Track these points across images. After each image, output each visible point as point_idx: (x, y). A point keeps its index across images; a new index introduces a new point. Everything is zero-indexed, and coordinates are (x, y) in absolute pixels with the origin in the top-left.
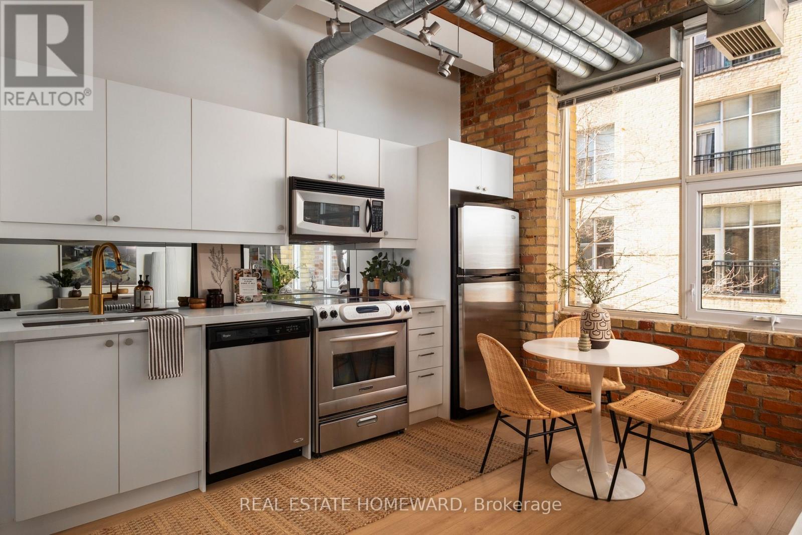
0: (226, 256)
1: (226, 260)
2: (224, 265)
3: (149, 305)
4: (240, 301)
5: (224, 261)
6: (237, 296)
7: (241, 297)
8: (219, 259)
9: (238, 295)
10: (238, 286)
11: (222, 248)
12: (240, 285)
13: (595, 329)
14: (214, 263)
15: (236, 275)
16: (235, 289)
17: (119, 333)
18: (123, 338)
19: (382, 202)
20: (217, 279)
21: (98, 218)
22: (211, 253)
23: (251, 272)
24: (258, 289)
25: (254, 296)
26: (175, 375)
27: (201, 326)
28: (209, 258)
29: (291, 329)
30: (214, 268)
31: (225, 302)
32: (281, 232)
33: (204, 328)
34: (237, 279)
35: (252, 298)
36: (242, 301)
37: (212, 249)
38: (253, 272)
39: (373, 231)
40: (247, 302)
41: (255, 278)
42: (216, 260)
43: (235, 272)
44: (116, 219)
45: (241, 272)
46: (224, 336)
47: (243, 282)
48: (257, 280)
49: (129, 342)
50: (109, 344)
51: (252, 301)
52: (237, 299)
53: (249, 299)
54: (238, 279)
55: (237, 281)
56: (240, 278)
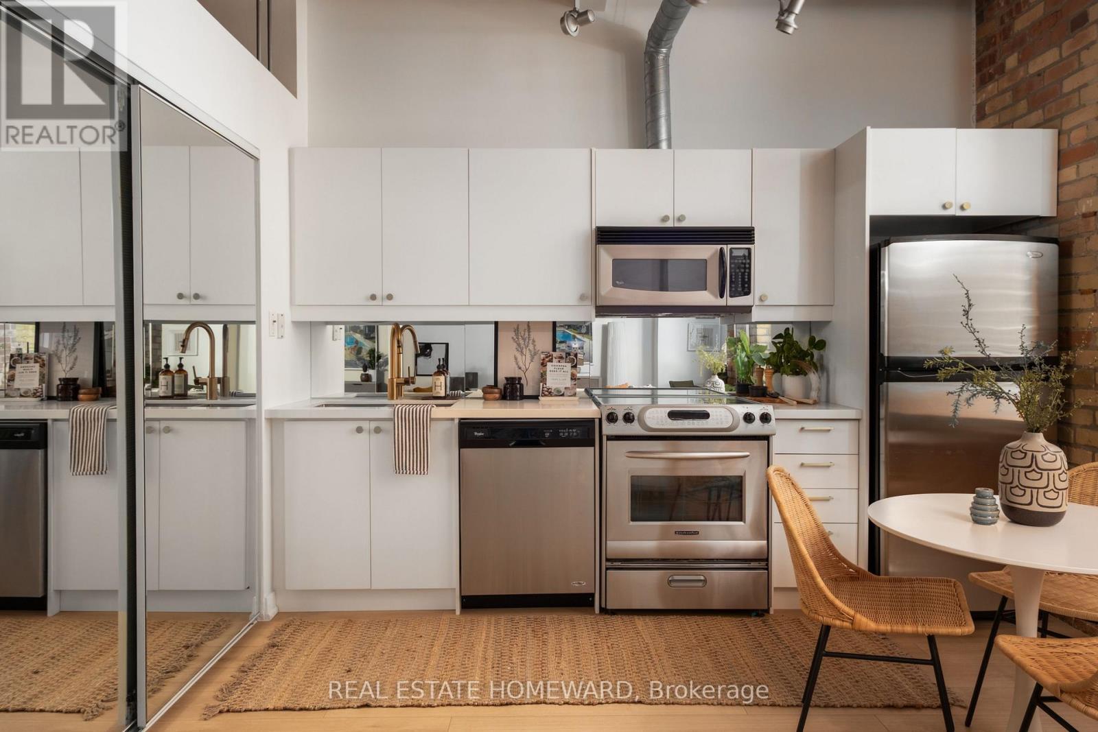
0: (533, 335)
1: (534, 341)
2: (531, 347)
3: (439, 393)
4: (547, 393)
5: (531, 342)
6: (543, 388)
7: (549, 389)
8: (524, 340)
9: (545, 386)
10: (546, 375)
11: (528, 326)
12: (548, 373)
13: (1016, 483)
14: (519, 345)
15: (543, 360)
16: (543, 377)
17: (370, 420)
18: (373, 425)
19: (749, 250)
20: (521, 365)
21: (373, 297)
22: (515, 331)
23: (564, 356)
24: (572, 379)
25: (566, 388)
26: (419, 472)
27: (453, 419)
28: (513, 338)
29: (567, 434)
30: (518, 350)
31: (525, 394)
32: (585, 303)
33: (457, 421)
34: (543, 364)
35: (563, 390)
36: (549, 393)
37: (516, 327)
38: (566, 357)
39: (731, 296)
40: (556, 396)
41: (569, 365)
42: (521, 342)
43: (543, 356)
44: (390, 297)
45: (550, 356)
46: (476, 434)
47: (552, 368)
48: (572, 367)
49: (378, 430)
50: (359, 430)
51: (563, 395)
52: (543, 390)
53: (559, 391)
54: (546, 366)
55: (544, 369)
56: (548, 364)
